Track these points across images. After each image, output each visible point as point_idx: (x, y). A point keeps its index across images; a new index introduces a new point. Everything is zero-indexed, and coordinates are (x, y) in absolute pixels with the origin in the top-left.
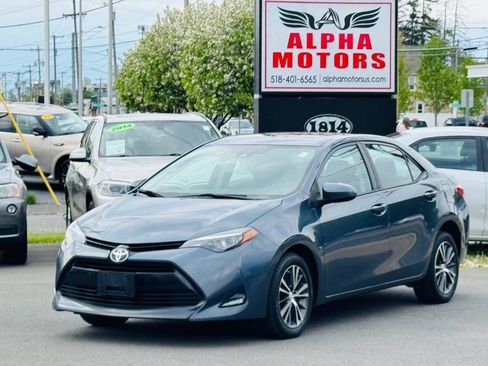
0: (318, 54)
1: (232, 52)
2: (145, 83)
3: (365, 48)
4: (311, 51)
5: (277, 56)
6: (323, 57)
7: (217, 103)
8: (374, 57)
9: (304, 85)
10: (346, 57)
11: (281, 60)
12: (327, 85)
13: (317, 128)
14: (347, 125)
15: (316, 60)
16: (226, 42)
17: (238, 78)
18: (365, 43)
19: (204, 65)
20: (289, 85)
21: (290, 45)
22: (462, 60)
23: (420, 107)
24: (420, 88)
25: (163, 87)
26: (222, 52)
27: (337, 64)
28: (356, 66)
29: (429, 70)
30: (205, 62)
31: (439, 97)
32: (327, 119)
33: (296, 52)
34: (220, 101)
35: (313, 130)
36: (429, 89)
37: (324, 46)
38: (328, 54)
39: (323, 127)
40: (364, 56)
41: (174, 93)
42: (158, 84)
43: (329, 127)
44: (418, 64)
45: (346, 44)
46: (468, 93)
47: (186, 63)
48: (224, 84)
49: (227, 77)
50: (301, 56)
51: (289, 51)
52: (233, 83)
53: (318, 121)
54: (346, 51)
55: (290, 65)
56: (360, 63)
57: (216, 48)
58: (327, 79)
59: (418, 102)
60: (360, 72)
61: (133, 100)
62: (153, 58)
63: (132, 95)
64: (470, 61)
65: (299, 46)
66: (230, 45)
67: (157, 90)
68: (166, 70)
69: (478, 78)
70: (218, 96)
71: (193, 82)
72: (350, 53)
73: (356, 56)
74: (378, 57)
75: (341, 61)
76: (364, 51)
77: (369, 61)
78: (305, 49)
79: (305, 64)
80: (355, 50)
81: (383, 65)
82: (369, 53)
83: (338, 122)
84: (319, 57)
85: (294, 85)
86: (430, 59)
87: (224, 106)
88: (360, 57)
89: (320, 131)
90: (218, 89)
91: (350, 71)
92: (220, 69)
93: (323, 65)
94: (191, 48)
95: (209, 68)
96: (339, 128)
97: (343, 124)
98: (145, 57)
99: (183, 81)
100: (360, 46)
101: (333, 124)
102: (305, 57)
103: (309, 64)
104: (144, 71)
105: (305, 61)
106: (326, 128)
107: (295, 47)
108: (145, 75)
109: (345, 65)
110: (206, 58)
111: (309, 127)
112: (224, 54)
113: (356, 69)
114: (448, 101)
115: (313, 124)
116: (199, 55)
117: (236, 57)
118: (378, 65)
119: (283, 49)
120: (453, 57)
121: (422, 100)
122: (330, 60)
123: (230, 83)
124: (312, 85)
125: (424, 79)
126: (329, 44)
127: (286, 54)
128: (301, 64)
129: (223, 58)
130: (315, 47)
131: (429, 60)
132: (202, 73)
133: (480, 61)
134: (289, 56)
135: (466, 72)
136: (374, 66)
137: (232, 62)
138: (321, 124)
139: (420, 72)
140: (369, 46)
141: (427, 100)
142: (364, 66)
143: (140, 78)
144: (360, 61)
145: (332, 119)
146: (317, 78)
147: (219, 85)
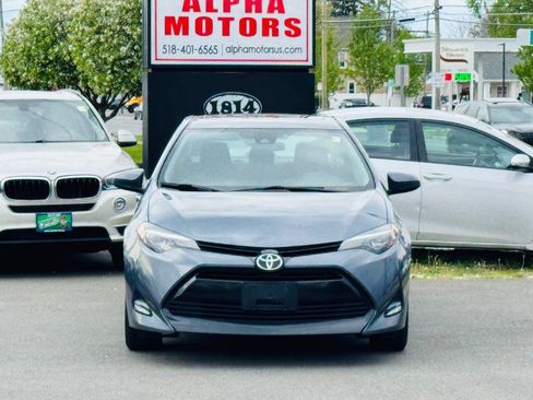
0: (219, 19)
1: (130, 21)
2: (29, 57)
3: (276, 11)
4: (210, 15)
5: (169, 21)
6: (226, 22)
7: (112, 81)
8: (288, 22)
9: (203, 56)
10: (253, 22)
11: (175, 26)
12: (231, 56)
13: (219, 108)
14: (256, 105)
15: (218, 26)
16: (122, 9)
17: (136, 51)
18: (276, 5)
19: (97, 36)
20: (185, 56)
21: (186, 8)
22: (398, 33)
23: (352, 86)
24: (351, 65)
25: (51, 62)
26: (117, 21)
27: (243, 31)
28: (265, 33)
29: (362, 44)
30: (98, 32)
31: (372, 76)
32: (230, 98)
33: (192, 16)
34: (115, 78)
35: (215, 112)
36: (362, 65)
37: (227, 9)
38: (232, 19)
39: (227, 108)
40: (276, 22)
41: (64, 70)
42: (46, 58)
43: (234, 108)
44: (348, 37)
45: (253, 7)
46: (403, 69)
47: (77, 34)
48: (120, 59)
49: (124, 49)
50: (199, 21)
51: (185, 14)
52: (131, 57)
53: (220, 100)
54: (253, 15)
55: (186, 32)
56: (271, 30)
57: (110, 16)
58: (231, 50)
59: (349, 81)
60: (270, 41)
61: (18, 78)
62: (39, 28)
63: (17, 71)
64: (407, 35)
65: (197, 9)
66: (127, 12)
67: (45, 66)
68: (54, 42)
69: (416, 54)
70: (113, 72)
71: (84, 55)
72: (258, 18)
73: (265, 21)
74: (292, 22)
75: (247, 28)
76: (276, 15)
77: (282, 28)
78: (203, 13)
79: (204, 31)
80: (265, 14)
81: (298, 32)
82: (281, 18)
83: (245, 101)
84: (221, 22)
85: (191, 56)
86: (363, 31)
87: (120, 83)
88: (271, 23)
89: (222, 112)
90: (113, 63)
91: (258, 40)
92: (115, 41)
93: (226, 32)
94: (81, 16)
95: (102, 40)
96: (245, 109)
97: (250, 103)
98: (29, 28)
99: (73, 55)
100: (271, 10)
101: (238, 104)
102: (204, 22)
103: (209, 31)
104: (28, 44)
105: (205, 28)
106: (229, 108)
107: (192, 10)
108: (30, 49)
109: (253, 32)
110: (100, 28)
111: (209, 108)
112: (120, 24)
113: (265, 38)
114: (382, 79)
115: (214, 104)
116: (91, 24)
117: (134, 26)
118: (293, 32)
119: (178, 13)
120: (388, 29)
121: (354, 78)
122: (234, 27)
123: (127, 57)
124: (213, 56)
125: (356, 54)
126: (232, 7)
127: (180, 18)
128: (199, 31)
129: (119, 28)
130: (216, 11)
131: (361, 33)
132: (93, 46)
133: (419, 34)
134: (184, 21)
135: (402, 46)
136: (288, 33)
137: (129, 32)
138: (223, 104)
139: (351, 46)
140: (281, 10)
141: (359, 78)
142: (276, 33)
143: (24, 51)
144: (270, 27)
145: (237, 98)
146: (219, 48)
147: (115, 60)
